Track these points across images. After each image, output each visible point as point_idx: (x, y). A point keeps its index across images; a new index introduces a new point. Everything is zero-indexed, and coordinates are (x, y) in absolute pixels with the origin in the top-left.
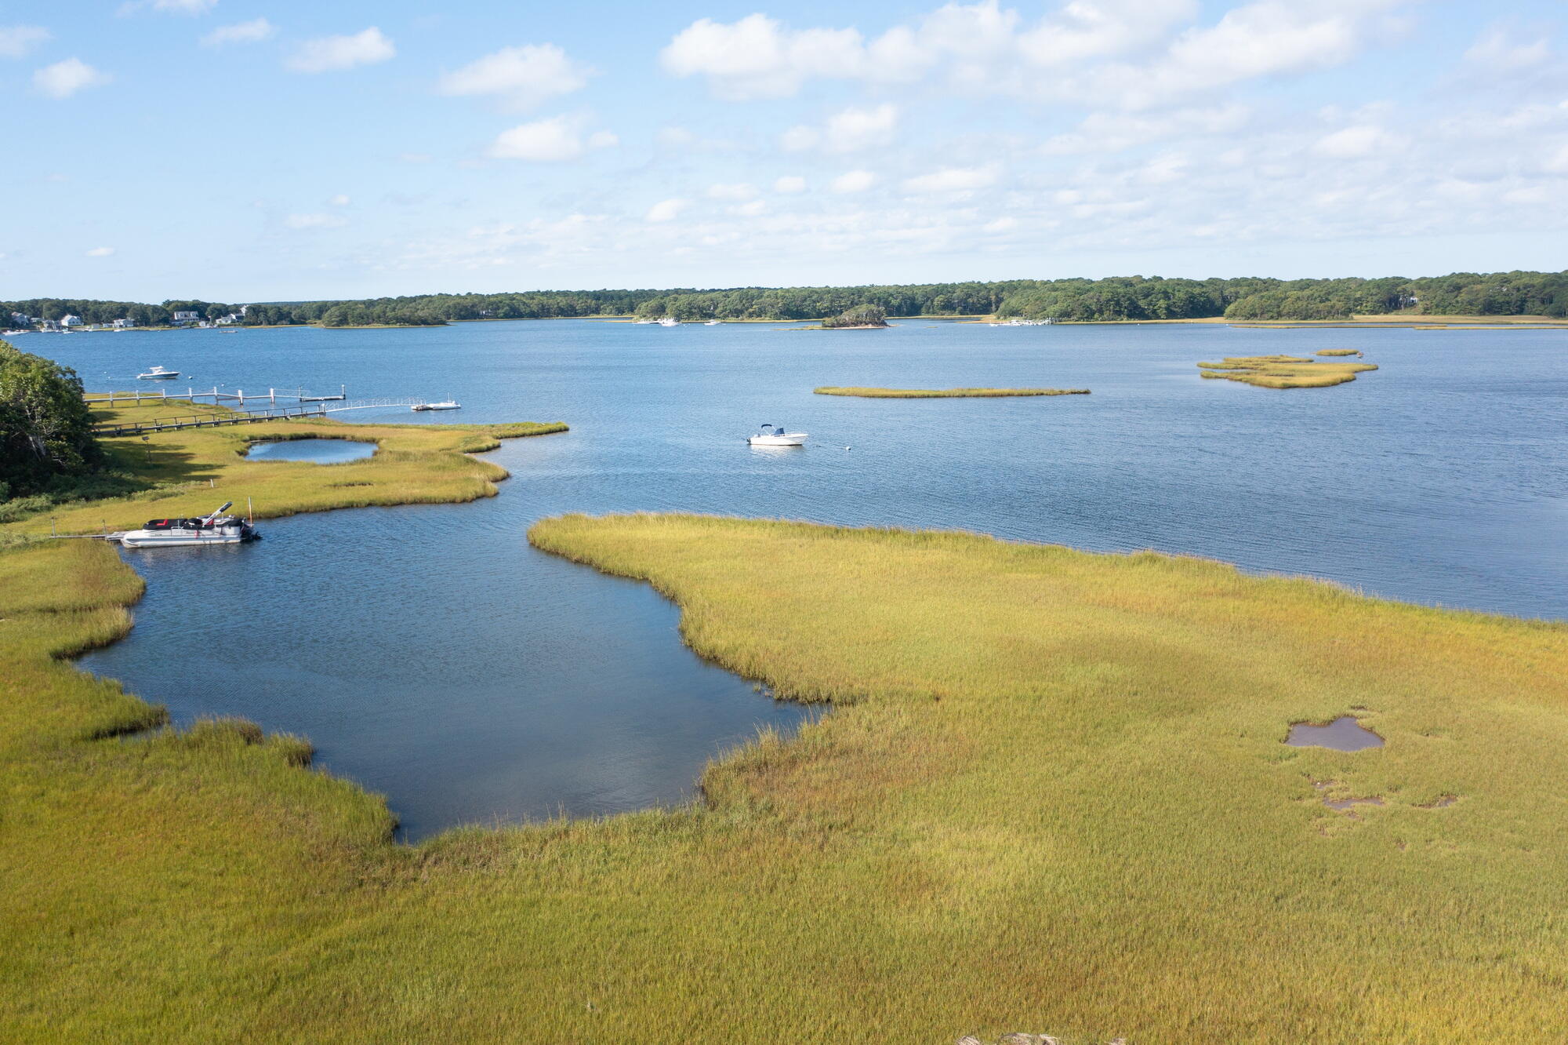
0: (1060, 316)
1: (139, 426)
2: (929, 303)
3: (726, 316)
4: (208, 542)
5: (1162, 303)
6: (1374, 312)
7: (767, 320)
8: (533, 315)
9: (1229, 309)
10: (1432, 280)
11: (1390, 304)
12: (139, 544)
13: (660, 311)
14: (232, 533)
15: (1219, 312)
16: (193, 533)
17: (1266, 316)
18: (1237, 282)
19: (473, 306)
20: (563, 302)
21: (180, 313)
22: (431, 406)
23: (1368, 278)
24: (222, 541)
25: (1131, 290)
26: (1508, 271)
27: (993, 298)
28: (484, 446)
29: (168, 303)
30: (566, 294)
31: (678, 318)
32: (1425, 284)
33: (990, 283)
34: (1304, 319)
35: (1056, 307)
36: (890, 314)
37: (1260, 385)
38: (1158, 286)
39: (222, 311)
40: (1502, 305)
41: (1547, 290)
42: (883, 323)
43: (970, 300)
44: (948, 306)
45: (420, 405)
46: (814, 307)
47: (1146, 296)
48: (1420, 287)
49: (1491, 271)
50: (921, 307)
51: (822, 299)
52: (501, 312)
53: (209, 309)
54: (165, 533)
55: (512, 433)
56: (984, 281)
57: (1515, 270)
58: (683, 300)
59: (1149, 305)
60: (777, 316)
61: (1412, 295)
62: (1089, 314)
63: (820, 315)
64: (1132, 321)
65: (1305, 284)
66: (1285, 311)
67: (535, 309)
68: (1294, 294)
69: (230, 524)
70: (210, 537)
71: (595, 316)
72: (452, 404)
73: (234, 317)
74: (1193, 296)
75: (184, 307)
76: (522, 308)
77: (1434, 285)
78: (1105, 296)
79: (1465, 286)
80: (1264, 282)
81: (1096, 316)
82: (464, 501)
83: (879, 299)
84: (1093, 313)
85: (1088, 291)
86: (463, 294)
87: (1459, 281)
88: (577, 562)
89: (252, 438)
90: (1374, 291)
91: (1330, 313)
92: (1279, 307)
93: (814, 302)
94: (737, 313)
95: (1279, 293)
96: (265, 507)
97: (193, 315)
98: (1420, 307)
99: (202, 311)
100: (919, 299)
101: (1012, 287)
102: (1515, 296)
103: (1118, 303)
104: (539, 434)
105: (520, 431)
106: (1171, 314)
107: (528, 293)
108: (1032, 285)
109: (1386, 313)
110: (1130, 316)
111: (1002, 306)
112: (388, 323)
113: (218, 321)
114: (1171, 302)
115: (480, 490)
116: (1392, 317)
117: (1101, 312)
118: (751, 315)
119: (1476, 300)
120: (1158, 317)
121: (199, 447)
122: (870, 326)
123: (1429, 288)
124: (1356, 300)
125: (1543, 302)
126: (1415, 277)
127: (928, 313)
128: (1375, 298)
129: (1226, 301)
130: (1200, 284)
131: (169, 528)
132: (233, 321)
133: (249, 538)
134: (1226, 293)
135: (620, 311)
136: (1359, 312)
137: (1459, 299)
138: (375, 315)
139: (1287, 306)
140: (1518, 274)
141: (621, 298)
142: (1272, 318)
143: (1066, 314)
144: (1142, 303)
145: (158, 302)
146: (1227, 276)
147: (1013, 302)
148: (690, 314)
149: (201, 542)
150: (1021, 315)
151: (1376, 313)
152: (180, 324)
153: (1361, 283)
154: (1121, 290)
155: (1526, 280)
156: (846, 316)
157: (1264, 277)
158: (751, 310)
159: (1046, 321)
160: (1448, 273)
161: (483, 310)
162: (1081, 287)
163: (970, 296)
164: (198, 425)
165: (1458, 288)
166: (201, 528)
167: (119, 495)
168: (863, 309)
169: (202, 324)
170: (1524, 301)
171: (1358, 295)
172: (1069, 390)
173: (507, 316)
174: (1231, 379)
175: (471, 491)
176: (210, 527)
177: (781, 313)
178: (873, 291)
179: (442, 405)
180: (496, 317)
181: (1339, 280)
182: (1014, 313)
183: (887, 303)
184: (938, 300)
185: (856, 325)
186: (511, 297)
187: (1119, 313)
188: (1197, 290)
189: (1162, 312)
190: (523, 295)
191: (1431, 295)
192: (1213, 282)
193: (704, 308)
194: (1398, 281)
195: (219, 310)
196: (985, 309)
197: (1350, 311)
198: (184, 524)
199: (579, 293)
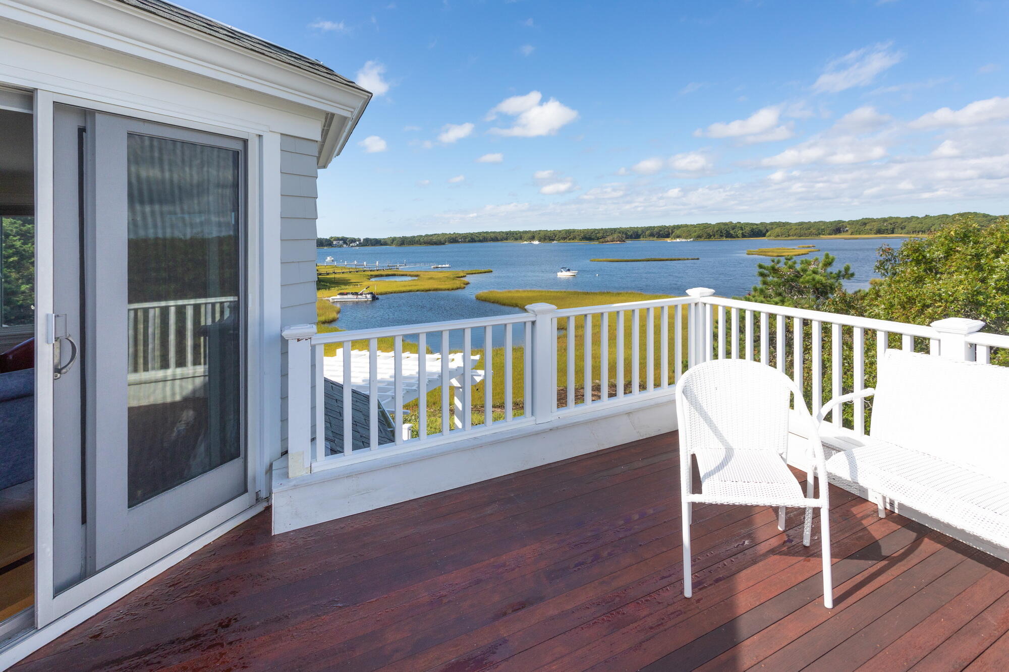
0: (697, 237)
1: (328, 272)
2: (644, 234)
3: (559, 240)
4: (360, 300)
5: (740, 232)
6: (830, 234)
7: (576, 241)
8: (480, 241)
9: (767, 234)
10: (854, 221)
11: (837, 231)
12: (336, 300)
13: (533, 238)
14: (369, 296)
15: (764, 235)
16: (355, 297)
17: (783, 236)
18: (772, 224)
19: (456, 238)
20: (493, 236)
21: (336, 242)
22: (440, 266)
23: (828, 221)
24: (366, 300)
25: (727, 227)
26: (886, 217)
27: (670, 231)
28: (460, 276)
29: (332, 238)
30: (494, 232)
31: (540, 241)
32: (851, 223)
33: (670, 226)
34: (800, 237)
35: (696, 234)
36: (627, 238)
37: (768, 256)
38: (738, 225)
39: (353, 240)
40: (884, 230)
41: (903, 224)
42: (624, 241)
43: (661, 233)
44: (652, 235)
45: (435, 266)
46: (596, 236)
47: (733, 229)
48: (849, 224)
49: (879, 217)
50: (640, 235)
51: (599, 233)
52: (467, 240)
53: (348, 240)
54: (345, 297)
55: (471, 272)
56: (667, 225)
57: (889, 216)
58: (542, 234)
59: (735, 233)
60: (581, 240)
61: (846, 227)
62: (709, 236)
63: (598, 239)
64: (727, 239)
65: (801, 224)
66: (791, 234)
67: (481, 239)
68: (794, 227)
69: (369, 294)
70: (361, 298)
71: (506, 241)
72: (447, 266)
73: (358, 243)
74: (753, 229)
75: (338, 239)
76: (476, 239)
77: (855, 223)
78: (716, 229)
79: (868, 223)
80: (784, 223)
81: (712, 237)
82: (453, 289)
83: (623, 232)
84: (711, 236)
85: (709, 227)
86: (452, 233)
87: (865, 221)
88: (493, 302)
89: (371, 275)
90: (829, 226)
91: (811, 234)
92: (788, 232)
93: (596, 234)
94: (564, 238)
95: (788, 227)
96: (379, 291)
97: (341, 242)
98: (850, 232)
99: (345, 240)
100: (640, 232)
101: (678, 227)
102: (890, 227)
103: (721, 232)
104: (481, 273)
105: (474, 272)
106: (744, 236)
107: (479, 233)
108: (686, 226)
109: (835, 234)
110: (726, 237)
111: (674, 234)
112: (421, 244)
113: (351, 245)
114: (744, 231)
115: (459, 286)
116: (838, 236)
117: (714, 236)
118: (570, 239)
119: (873, 228)
120: (739, 237)
121: (352, 277)
122: (618, 242)
123: (853, 224)
124: (822, 229)
125: (902, 228)
126: (847, 220)
127: (643, 238)
128: (830, 229)
129: (767, 231)
130: (757, 225)
131: (347, 295)
132: (357, 245)
133: (374, 298)
134: (767, 228)
135: (516, 239)
136: (823, 235)
137: (866, 228)
138: (416, 242)
139: (791, 232)
140: (891, 218)
141: (517, 234)
142: (786, 237)
143: (699, 237)
144: (732, 232)
145: (328, 237)
146: (768, 221)
147: (678, 232)
148: (545, 239)
149: (358, 300)
150: (681, 237)
151: (831, 235)
152: (336, 246)
153: (824, 223)
154: (723, 227)
155: (894, 220)
156: (608, 239)
157: (784, 221)
158: (570, 237)
159: (691, 240)
160: (861, 218)
161: (460, 239)
162: (706, 226)
163: (661, 231)
164: (350, 272)
165: (865, 224)
166: (358, 295)
167: (325, 289)
168: (615, 236)
169: (345, 246)
170: (894, 229)
171: (823, 227)
172: (690, 258)
173: (469, 242)
174: (758, 255)
175: (455, 286)
176: (361, 294)
177: (582, 238)
178: (621, 229)
179: (444, 266)
180: (465, 242)
181: (815, 222)
182: (678, 237)
183: (626, 234)
184: (648, 233)
185: (612, 242)
186: (472, 234)
187: (722, 236)
188: (755, 227)
189: (740, 235)
190: (476, 233)
191: (854, 227)
192: (762, 224)
193: (550, 237)
194: (840, 222)
195: (352, 240)
196: (668, 236)
197: (820, 234)
198: (353, 294)
199: (499, 232)
